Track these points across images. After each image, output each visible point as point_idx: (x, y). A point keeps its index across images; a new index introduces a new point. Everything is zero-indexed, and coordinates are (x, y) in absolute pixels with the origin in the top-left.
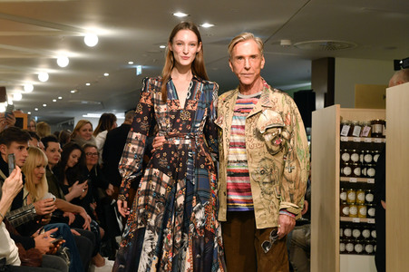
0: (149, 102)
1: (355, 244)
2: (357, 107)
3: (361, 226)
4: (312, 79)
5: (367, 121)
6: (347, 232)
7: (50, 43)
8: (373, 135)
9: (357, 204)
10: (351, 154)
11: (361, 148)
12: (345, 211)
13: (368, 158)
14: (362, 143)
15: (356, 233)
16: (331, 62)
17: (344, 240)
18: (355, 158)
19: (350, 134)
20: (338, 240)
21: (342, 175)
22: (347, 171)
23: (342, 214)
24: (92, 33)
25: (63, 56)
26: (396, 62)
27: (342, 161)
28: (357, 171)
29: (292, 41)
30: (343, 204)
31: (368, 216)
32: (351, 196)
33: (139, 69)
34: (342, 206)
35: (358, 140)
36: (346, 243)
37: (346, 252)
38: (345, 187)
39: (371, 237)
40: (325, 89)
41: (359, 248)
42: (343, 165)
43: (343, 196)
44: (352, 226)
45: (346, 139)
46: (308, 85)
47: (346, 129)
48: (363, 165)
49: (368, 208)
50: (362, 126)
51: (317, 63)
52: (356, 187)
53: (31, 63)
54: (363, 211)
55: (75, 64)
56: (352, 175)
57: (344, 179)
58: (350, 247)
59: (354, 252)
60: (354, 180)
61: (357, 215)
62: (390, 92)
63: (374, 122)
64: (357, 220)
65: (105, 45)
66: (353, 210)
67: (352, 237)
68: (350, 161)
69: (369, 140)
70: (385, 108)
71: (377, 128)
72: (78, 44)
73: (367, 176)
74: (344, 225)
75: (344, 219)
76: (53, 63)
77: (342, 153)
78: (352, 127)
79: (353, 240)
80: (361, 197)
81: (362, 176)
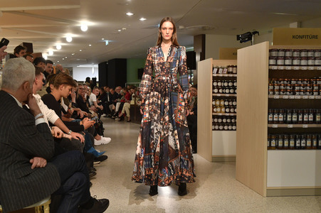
0: (151, 59)
1: (219, 125)
2: (221, 59)
3: (222, 117)
4: (194, 45)
5: (225, 66)
6: (216, 120)
7: (62, 30)
8: (228, 73)
9: (220, 106)
10: (218, 82)
11: (223, 79)
12: (215, 110)
13: (226, 84)
14: (223, 77)
15: (220, 120)
16: (203, 37)
17: (214, 124)
18: (219, 84)
19: (217, 73)
20: (211, 124)
21: (213, 93)
22: (216, 91)
23: (213, 112)
24: (85, 24)
25: (69, 36)
26: (238, 36)
27: (213, 86)
28: (220, 91)
29: (185, 26)
30: (214, 107)
31: (226, 112)
32: (218, 103)
33: (107, 42)
34: (213, 108)
35: (221, 75)
36: (215, 125)
37: (215, 130)
38: (215, 98)
39: (227, 122)
40: (201, 50)
41: (221, 127)
42: (214, 88)
43: (214, 103)
44: (218, 117)
45: (215, 75)
46: (192, 48)
47: (216, 70)
48: (224, 88)
49: (226, 108)
50: (223, 68)
51: (196, 37)
52: (220, 98)
53: (52, 40)
54: (223, 110)
55: (75, 40)
56: (218, 93)
57: (214, 95)
58: (217, 127)
59: (219, 129)
60: (219, 95)
61: (221, 112)
62: (240, 52)
63: (229, 67)
64: (221, 114)
65: (91, 30)
66: (219, 110)
67: (218, 122)
68: (217, 86)
69: (227, 75)
70: (236, 59)
71: (231, 69)
72: (77, 30)
73: (226, 93)
74: (214, 117)
75: (214, 114)
76: (64, 40)
77: (213, 82)
78: (218, 69)
79: (218, 124)
80: (222, 103)
81: (223, 93)
